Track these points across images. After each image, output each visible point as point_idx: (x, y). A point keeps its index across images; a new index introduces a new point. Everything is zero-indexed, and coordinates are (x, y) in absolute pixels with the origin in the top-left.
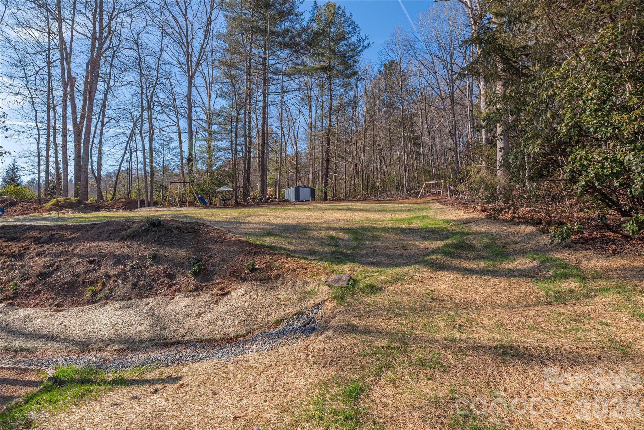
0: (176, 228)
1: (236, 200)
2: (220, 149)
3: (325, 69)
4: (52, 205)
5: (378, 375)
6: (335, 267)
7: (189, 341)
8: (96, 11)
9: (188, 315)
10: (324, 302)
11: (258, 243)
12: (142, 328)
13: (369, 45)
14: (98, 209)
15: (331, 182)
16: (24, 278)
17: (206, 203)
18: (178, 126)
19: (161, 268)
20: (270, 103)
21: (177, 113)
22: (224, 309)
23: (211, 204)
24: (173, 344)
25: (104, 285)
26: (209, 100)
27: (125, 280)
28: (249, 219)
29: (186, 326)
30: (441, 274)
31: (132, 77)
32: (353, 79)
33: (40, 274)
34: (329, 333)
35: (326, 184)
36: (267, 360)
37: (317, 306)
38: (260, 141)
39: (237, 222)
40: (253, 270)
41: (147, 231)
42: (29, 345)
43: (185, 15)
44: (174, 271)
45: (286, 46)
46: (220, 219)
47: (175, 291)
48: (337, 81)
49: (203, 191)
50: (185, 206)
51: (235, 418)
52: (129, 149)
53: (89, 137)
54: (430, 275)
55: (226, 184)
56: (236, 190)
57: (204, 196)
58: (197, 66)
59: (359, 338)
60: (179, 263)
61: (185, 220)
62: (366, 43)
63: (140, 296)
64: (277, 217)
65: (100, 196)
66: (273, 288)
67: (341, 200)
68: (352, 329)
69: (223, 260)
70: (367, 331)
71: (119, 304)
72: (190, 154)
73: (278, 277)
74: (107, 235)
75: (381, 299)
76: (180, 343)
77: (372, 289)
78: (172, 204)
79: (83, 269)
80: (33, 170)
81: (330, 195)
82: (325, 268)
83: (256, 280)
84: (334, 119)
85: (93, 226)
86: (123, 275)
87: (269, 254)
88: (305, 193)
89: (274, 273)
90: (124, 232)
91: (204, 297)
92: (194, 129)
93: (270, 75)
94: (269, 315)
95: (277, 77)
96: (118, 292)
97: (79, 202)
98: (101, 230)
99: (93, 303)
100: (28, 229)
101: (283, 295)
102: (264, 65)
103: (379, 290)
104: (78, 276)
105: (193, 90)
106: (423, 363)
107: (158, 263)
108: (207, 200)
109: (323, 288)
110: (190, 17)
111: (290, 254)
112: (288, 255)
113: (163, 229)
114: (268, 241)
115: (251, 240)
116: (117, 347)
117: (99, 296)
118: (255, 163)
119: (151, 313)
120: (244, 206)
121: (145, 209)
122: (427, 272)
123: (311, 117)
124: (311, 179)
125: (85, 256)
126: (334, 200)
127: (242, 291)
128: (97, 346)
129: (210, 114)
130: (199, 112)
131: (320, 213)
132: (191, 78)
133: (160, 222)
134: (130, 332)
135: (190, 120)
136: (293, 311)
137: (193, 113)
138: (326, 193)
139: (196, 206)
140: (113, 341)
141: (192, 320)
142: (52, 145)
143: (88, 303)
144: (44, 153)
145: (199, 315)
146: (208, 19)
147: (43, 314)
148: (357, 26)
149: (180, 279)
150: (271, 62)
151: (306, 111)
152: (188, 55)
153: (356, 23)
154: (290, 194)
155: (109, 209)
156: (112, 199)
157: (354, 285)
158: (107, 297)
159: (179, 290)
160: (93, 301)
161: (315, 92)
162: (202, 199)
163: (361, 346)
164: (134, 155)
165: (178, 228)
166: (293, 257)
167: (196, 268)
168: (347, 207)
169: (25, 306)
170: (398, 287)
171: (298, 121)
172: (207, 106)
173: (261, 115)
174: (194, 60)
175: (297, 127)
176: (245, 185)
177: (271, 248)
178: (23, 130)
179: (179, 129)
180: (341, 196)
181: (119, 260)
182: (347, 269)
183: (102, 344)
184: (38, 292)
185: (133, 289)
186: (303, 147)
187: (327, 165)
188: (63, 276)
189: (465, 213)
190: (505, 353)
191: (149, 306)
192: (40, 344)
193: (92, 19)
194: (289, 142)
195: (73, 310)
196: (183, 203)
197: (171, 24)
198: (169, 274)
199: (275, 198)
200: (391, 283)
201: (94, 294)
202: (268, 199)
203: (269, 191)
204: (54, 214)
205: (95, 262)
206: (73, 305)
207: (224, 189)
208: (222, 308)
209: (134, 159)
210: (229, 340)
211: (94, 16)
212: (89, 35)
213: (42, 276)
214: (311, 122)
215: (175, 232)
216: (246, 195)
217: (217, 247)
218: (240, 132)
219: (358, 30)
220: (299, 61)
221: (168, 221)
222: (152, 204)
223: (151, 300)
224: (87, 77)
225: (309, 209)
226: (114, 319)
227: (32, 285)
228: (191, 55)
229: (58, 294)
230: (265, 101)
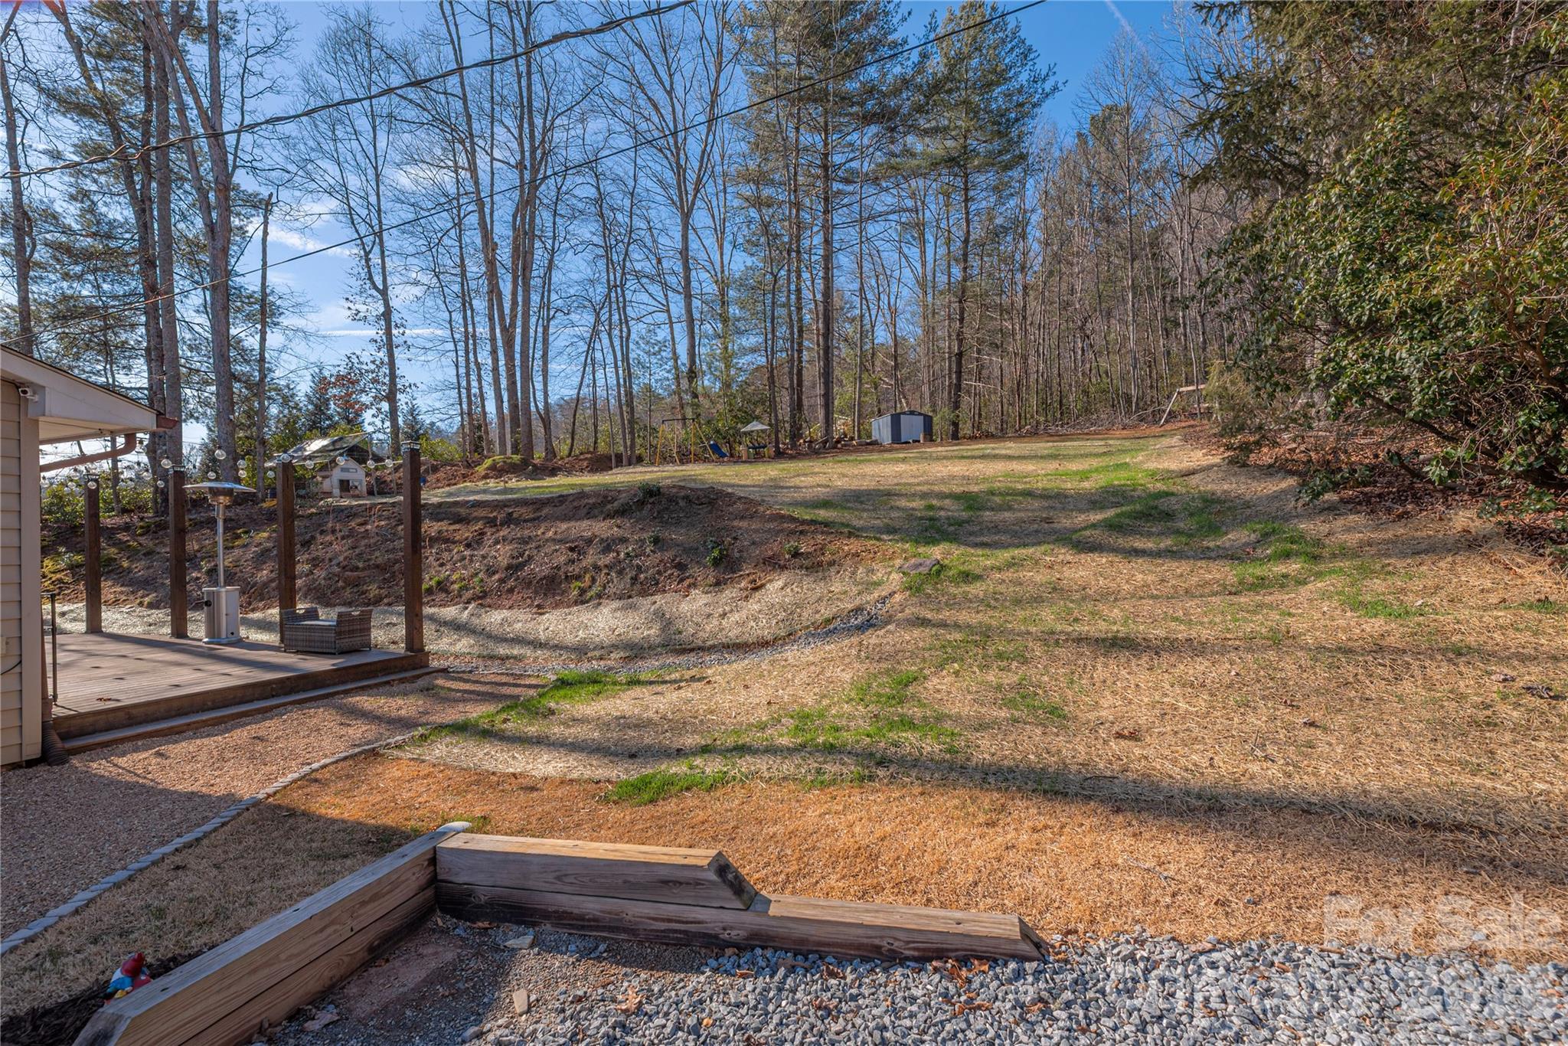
0: (683, 498)
1: (777, 446)
2: (745, 351)
3: (951, 161)
4: (488, 469)
5: (941, 667)
6: (921, 550)
7: (713, 647)
8: (522, 119)
9: (709, 616)
10: (891, 595)
11: (807, 517)
12: (652, 632)
13: (1055, 89)
14: (553, 472)
15: (966, 400)
16: (491, 571)
17: (723, 455)
18: (668, 311)
19: (668, 555)
20: (836, 245)
21: (665, 286)
22: (756, 607)
23: (732, 456)
24: (692, 650)
25: (593, 580)
26: (722, 255)
27: (620, 573)
28: (797, 481)
29: (708, 628)
30: (1086, 558)
31: (587, 230)
32: (1016, 173)
33: (509, 567)
34: (891, 627)
35: (956, 406)
36: (811, 658)
37: (883, 600)
38: (821, 326)
39: (776, 485)
40: (796, 554)
41: (641, 503)
42: (515, 652)
43: (670, 93)
44: (684, 559)
45: (868, 119)
46: (748, 482)
47: (689, 586)
48: (983, 178)
49: (718, 431)
50: (689, 462)
51: (769, 703)
52: (590, 363)
53: (528, 348)
54: (1069, 558)
55: (757, 418)
56: (776, 427)
57: (721, 441)
58: (697, 191)
59: (928, 631)
60: (691, 549)
61: (692, 485)
62: (1048, 86)
63: (644, 593)
64: (844, 476)
65: (551, 452)
66: (824, 578)
67: (989, 436)
68: (924, 622)
69: (754, 543)
70: (943, 625)
71: (616, 604)
72: (693, 362)
73: (832, 563)
74: (585, 511)
75: (976, 589)
76: (699, 648)
77: (967, 577)
78: (666, 459)
79: (562, 559)
80: (451, 412)
81: (966, 429)
82: (905, 551)
83: (801, 567)
84: (975, 262)
85: (562, 499)
86: (617, 567)
87: (822, 533)
88: (912, 427)
89: (828, 557)
90: (609, 506)
91: (729, 593)
92: (696, 315)
93: (836, 186)
94: (818, 612)
95: (850, 188)
96: (611, 589)
97: (525, 462)
98: (575, 504)
99: (583, 603)
100: (473, 506)
101: (837, 587)
102: (825, 168)
103: (978, 577)
104: (558, 568)
105: (691, 236)
106: (1000, 656)
107: (661, 550)
108: (725, 450)
109: (895, 576)
110: (679, 91)
111: (853, 533)
112: (850, 535)
113: (664, 501)
114: (823, 514)
115: (797, 513)
116: (622, 654)
117: (589, 594)
118: (812, 372)
119: (660, 615)
120: (792, 458)
121: (624, 470)
122: (1064, 554)
123: (924, 264)
124: (927, 395)
125: (560, 541)
126: (973, 438)
127: (780, 583)
128: (597, 653)
129: (723, 285)
130: (704, 283)
131: (924, 466)
132: (686, 216)
133: (659, 489)
134: (636, 635)
135: (688, 297)
136: (850, 606)
137: (694, 284)
138: (955, 425)
139: (706, 460)
140: (615, 647)
141: (715, 622)
142: (472, 365)
143: (576, 603)
144: (464, 384)
145: (724, 615)
146: (712, 94)
147: (522, 617)
148: (1030, 50)
149: (695, 570)
150: (837, 159)
151: (914, 252)
152: (680, 171)
153: (1028, 43)
154: (880, 427)
155: (569, 472)
156: (569, 455)
157: (938, 572)
158: (599, 596)
159: (694, 585)
160: (581, 600)
161: (933, 207)
162: (716, 448)
163: (928, 640)
164: (599, 374)
165: (686, 498)
166: (857, 536)
167: (716, 553)
168: (980, 453)
169: (499, 607)
170: (1009, 575)
171: (896, 274)
172: (718, 269)
173: (821, 274)
174: (691, 176)
175: (894, 288)
176: (793, 416)
177: (826, 524)
178: (430, 345)
179: (670, 317)
180: (992, 429)
181: (607, 546)
182: (936, 552)
183: (602, 652)
184: (511, 591)
185: (633, 584)
186: (910, 329)
187: (959, 364)
188: (539, 568)
189: (1205, 455)
190: (1113, 645)
191: (657, 606)
192: (527, 651)
193: (516, 132)
194: (880, 319)
195: (557, 612)
196: (685, 458)
197: (646, 113)
198: (680, 563)
199: (852, 439)
200: (1000, 569)
201: (583, 591)
202: (838, 442)
203: (842, 424)
204: (492, 483)
205: (577, 549)
206: (556, 606)
207: (755, 426)
208: (753, 606)
209: (601, 382)
210: (764, 644)
211: (521, 127)
212: (512, 161)
213: (513, 568)
214: (925, 275)
215: (682, 503)
216: (796, 434)
217: (744, 524)
218: (781, 312)
219: (1032, 56)
220: (896, 148)
221: (669, 487)
222: (634, 460)
223: (658, 597)
224: (515, 239)
225: (904, 460)
226: (613, 623)
227: (502, 581)
228: (685, 171)
229: (536, 593)
230: (827, 242)
